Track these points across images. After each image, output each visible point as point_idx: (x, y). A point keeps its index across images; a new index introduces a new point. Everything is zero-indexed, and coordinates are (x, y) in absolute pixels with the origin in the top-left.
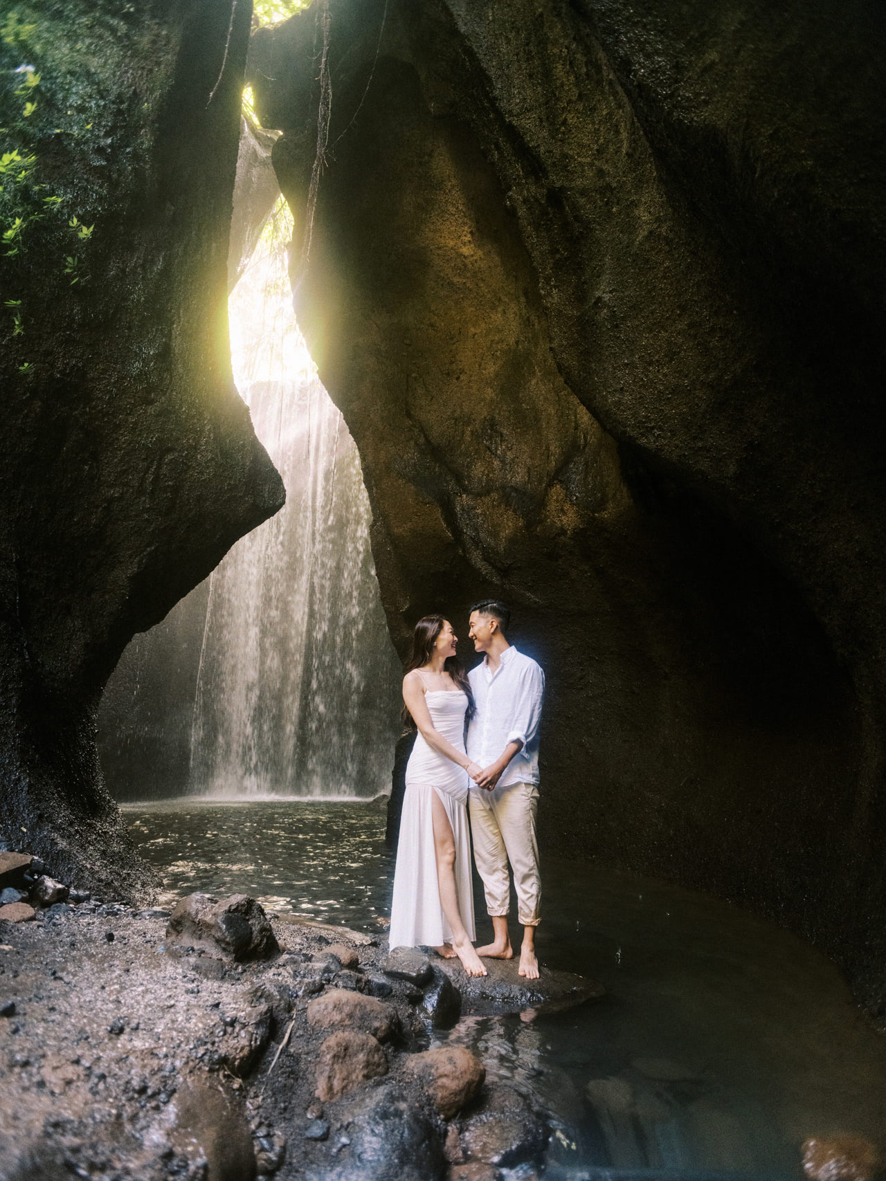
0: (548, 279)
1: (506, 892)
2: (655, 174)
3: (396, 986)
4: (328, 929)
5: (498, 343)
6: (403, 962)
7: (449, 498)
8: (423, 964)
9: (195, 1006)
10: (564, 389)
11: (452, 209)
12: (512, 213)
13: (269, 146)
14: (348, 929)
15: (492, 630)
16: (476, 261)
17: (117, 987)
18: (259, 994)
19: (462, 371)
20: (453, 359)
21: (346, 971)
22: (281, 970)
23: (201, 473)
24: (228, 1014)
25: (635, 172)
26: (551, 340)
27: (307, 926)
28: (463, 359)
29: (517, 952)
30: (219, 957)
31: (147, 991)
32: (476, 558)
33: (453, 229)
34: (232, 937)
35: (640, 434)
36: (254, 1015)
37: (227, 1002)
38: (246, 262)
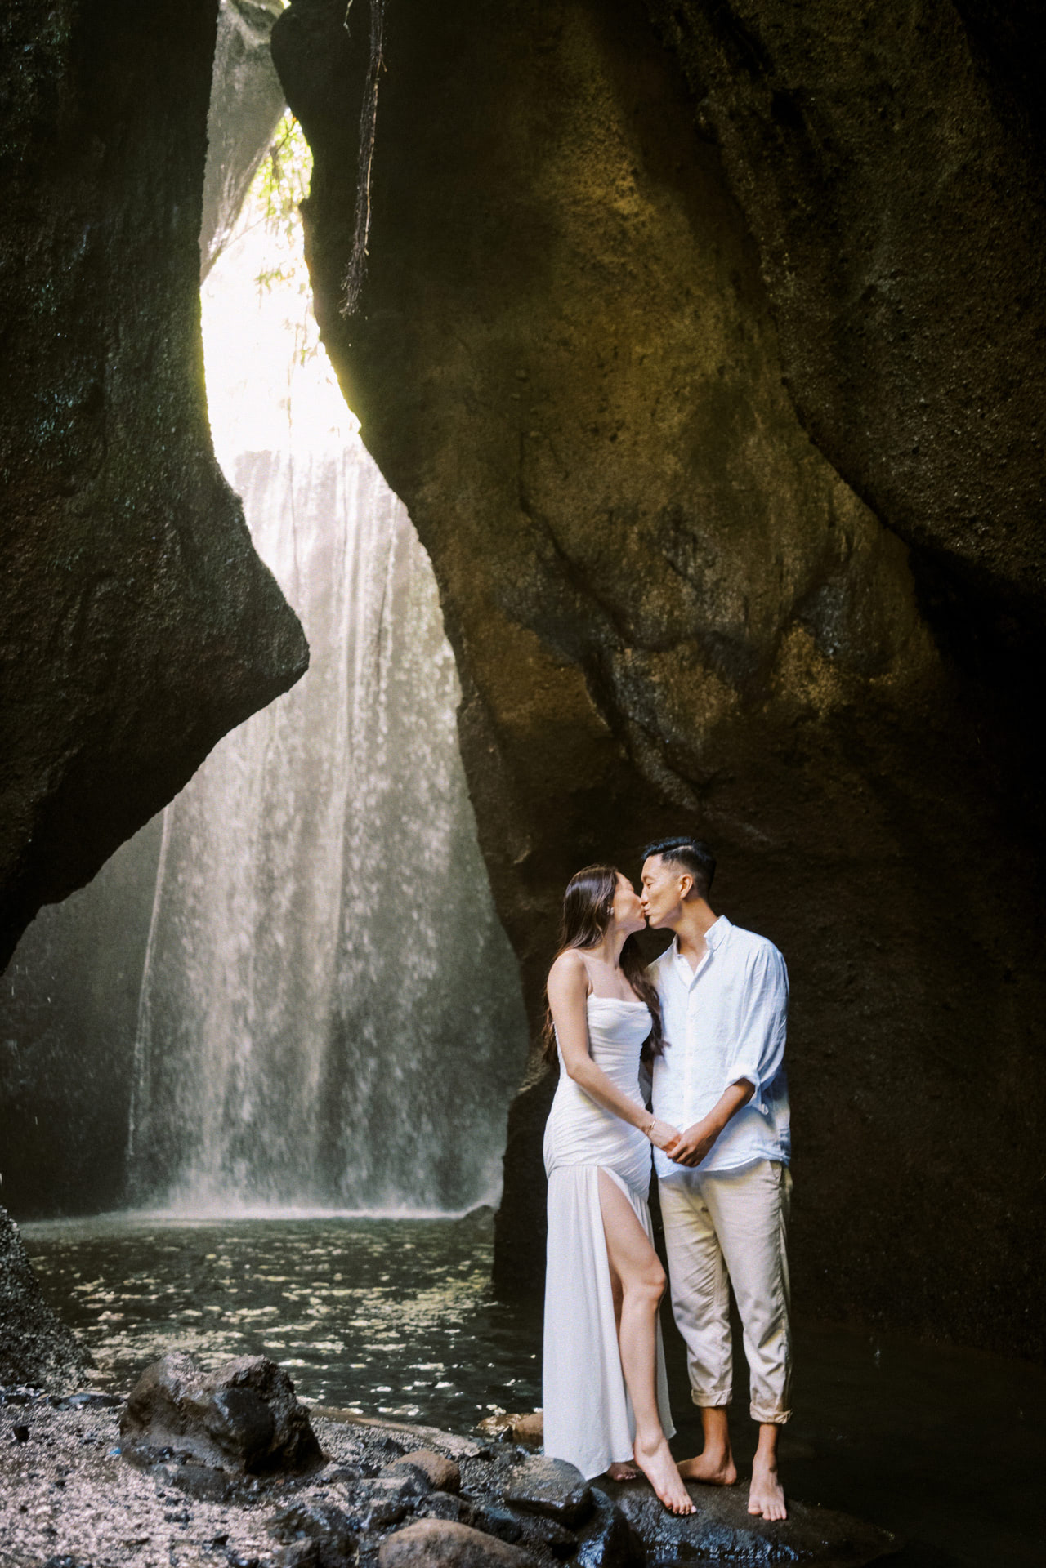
0: (776, 256)
1: (726, 1363)
2: (969, 62)
3: (529, 1526)
4: (401, 1431)
5: (686, 372)
6: (541, 1483)
7: (600, 655)
8: (577, 1487)
9: (183, 1541)
10: (809, 453)
11: (599, 132)
12: (708, 136)
13: (264, 26)
14: (436, 1430)
15: (684, 894)
16: (643, 224)
17: (46, 1509)
18: (295, 1522)
19: (621, 425)
20: (604, 404)
21: (440, 1494)
22: (326, 1488)
23: (160, 616)
24: (242, 1555)
25: (932, 59)
26: (784, 364)
27: (363, 1425)
28: (622, 402)
29: (745, 1473)
30: (218, 1465)
31: (98, 1517)
32: (651, 762)
33: (601, 166)
34: (239, 1429)
35: (952, 530)
36: (289, 1556)
37: (239, 1536)
38: (224, 236)
